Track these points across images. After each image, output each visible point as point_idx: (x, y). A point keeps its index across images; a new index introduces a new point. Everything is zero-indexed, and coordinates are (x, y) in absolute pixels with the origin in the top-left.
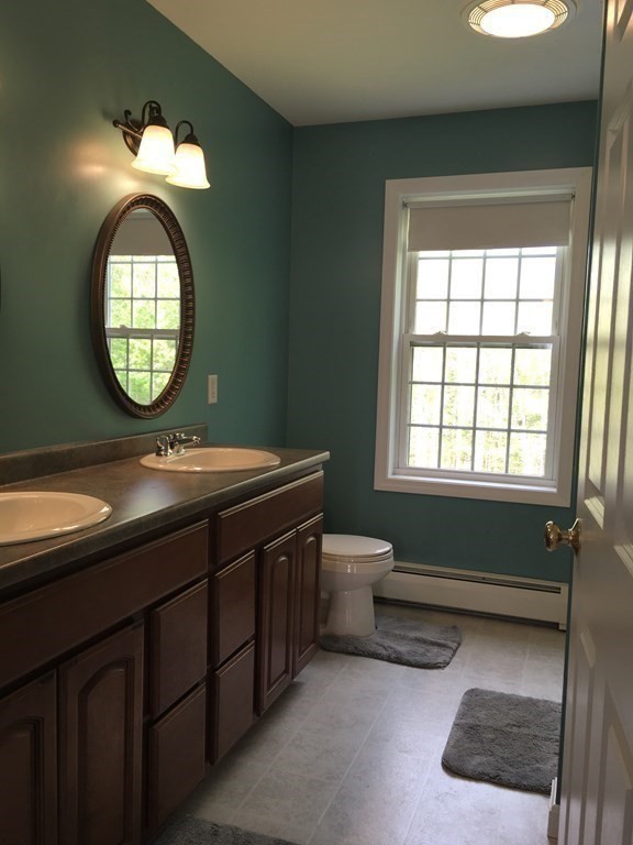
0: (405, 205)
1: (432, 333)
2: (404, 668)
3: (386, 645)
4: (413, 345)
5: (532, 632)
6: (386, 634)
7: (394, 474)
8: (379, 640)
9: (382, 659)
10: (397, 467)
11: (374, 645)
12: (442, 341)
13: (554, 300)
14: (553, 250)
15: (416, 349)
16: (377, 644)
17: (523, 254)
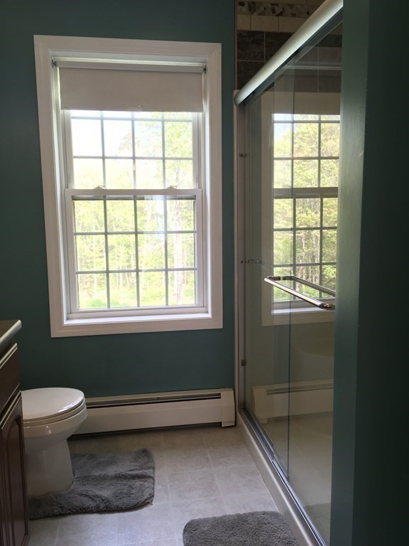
0: (54, 64)
1: (91, 187)
2: (116, 516)
3: (90, 493)
4: (74, 199)
5: (204, 436)
6: (86, 479)
7: (68, 319)
8: (82, 489)
9: (91, 512)
10: (70, 312)
11: (79, 497)
12: (101, 195)
13: (193, 159)
14: (189, 115)
15: (76, 202)
16: (82, 495)
17: (166, 118)
